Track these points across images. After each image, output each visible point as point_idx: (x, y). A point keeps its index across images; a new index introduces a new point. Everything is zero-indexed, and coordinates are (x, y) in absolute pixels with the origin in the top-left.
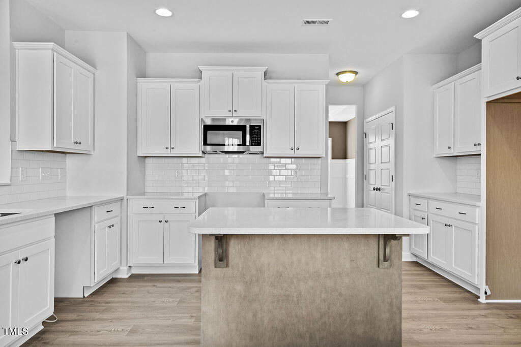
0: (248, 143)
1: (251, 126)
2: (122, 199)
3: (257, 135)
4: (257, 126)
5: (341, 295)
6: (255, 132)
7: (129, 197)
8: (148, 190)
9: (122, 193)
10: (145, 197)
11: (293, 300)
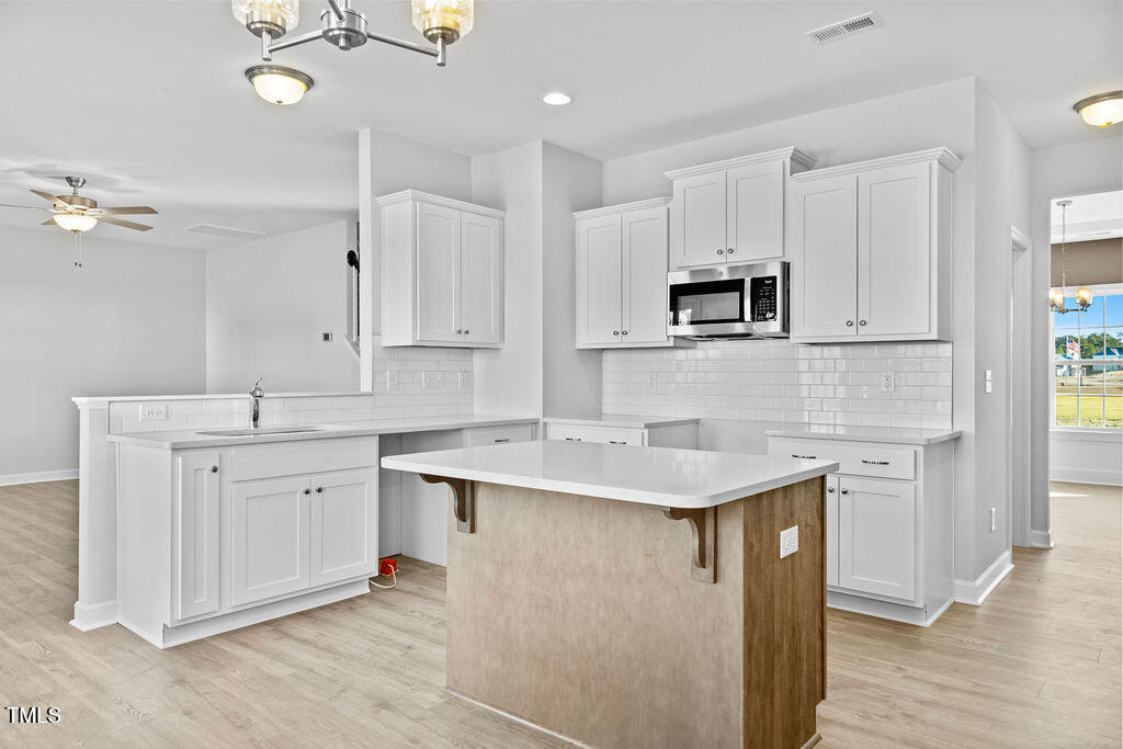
0: (748, 316)
1: (753, 280)
2: (536, 422)
3: (769, 297)
4: (768, 278)
5: (629, 618)
6: (764, 292)
7: (546, 420)
8: (607, 409)
9: (535, 412)
10: (602, 423)
11: (557, 610)
